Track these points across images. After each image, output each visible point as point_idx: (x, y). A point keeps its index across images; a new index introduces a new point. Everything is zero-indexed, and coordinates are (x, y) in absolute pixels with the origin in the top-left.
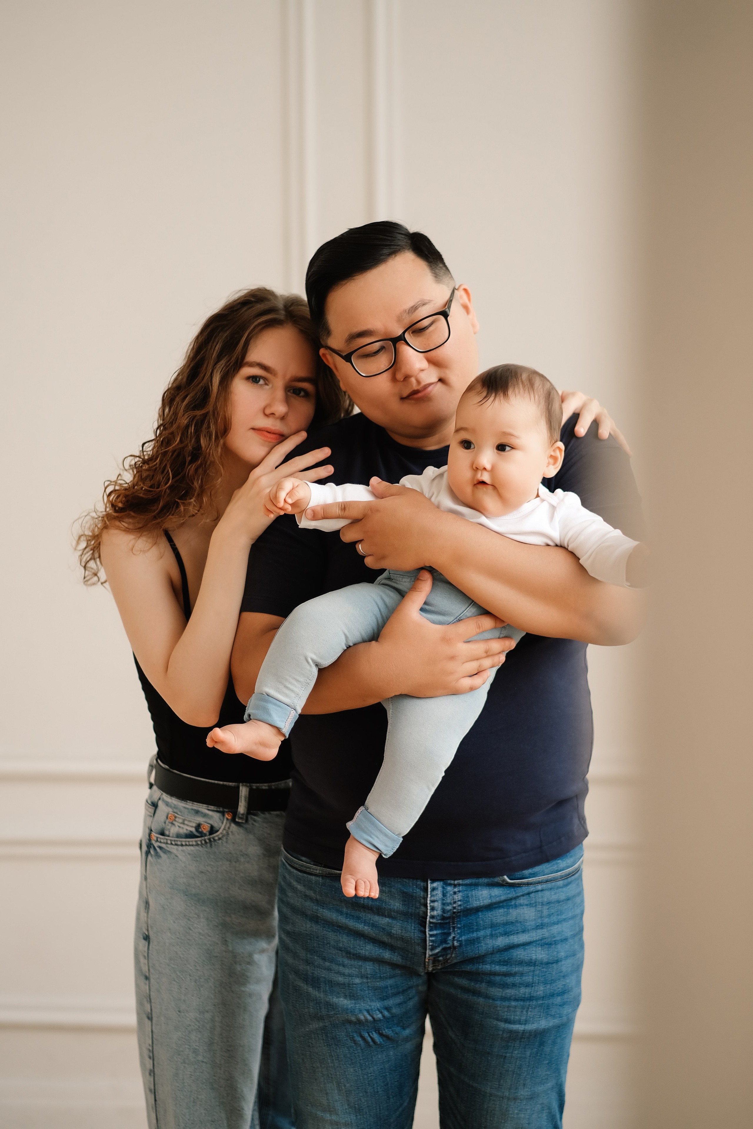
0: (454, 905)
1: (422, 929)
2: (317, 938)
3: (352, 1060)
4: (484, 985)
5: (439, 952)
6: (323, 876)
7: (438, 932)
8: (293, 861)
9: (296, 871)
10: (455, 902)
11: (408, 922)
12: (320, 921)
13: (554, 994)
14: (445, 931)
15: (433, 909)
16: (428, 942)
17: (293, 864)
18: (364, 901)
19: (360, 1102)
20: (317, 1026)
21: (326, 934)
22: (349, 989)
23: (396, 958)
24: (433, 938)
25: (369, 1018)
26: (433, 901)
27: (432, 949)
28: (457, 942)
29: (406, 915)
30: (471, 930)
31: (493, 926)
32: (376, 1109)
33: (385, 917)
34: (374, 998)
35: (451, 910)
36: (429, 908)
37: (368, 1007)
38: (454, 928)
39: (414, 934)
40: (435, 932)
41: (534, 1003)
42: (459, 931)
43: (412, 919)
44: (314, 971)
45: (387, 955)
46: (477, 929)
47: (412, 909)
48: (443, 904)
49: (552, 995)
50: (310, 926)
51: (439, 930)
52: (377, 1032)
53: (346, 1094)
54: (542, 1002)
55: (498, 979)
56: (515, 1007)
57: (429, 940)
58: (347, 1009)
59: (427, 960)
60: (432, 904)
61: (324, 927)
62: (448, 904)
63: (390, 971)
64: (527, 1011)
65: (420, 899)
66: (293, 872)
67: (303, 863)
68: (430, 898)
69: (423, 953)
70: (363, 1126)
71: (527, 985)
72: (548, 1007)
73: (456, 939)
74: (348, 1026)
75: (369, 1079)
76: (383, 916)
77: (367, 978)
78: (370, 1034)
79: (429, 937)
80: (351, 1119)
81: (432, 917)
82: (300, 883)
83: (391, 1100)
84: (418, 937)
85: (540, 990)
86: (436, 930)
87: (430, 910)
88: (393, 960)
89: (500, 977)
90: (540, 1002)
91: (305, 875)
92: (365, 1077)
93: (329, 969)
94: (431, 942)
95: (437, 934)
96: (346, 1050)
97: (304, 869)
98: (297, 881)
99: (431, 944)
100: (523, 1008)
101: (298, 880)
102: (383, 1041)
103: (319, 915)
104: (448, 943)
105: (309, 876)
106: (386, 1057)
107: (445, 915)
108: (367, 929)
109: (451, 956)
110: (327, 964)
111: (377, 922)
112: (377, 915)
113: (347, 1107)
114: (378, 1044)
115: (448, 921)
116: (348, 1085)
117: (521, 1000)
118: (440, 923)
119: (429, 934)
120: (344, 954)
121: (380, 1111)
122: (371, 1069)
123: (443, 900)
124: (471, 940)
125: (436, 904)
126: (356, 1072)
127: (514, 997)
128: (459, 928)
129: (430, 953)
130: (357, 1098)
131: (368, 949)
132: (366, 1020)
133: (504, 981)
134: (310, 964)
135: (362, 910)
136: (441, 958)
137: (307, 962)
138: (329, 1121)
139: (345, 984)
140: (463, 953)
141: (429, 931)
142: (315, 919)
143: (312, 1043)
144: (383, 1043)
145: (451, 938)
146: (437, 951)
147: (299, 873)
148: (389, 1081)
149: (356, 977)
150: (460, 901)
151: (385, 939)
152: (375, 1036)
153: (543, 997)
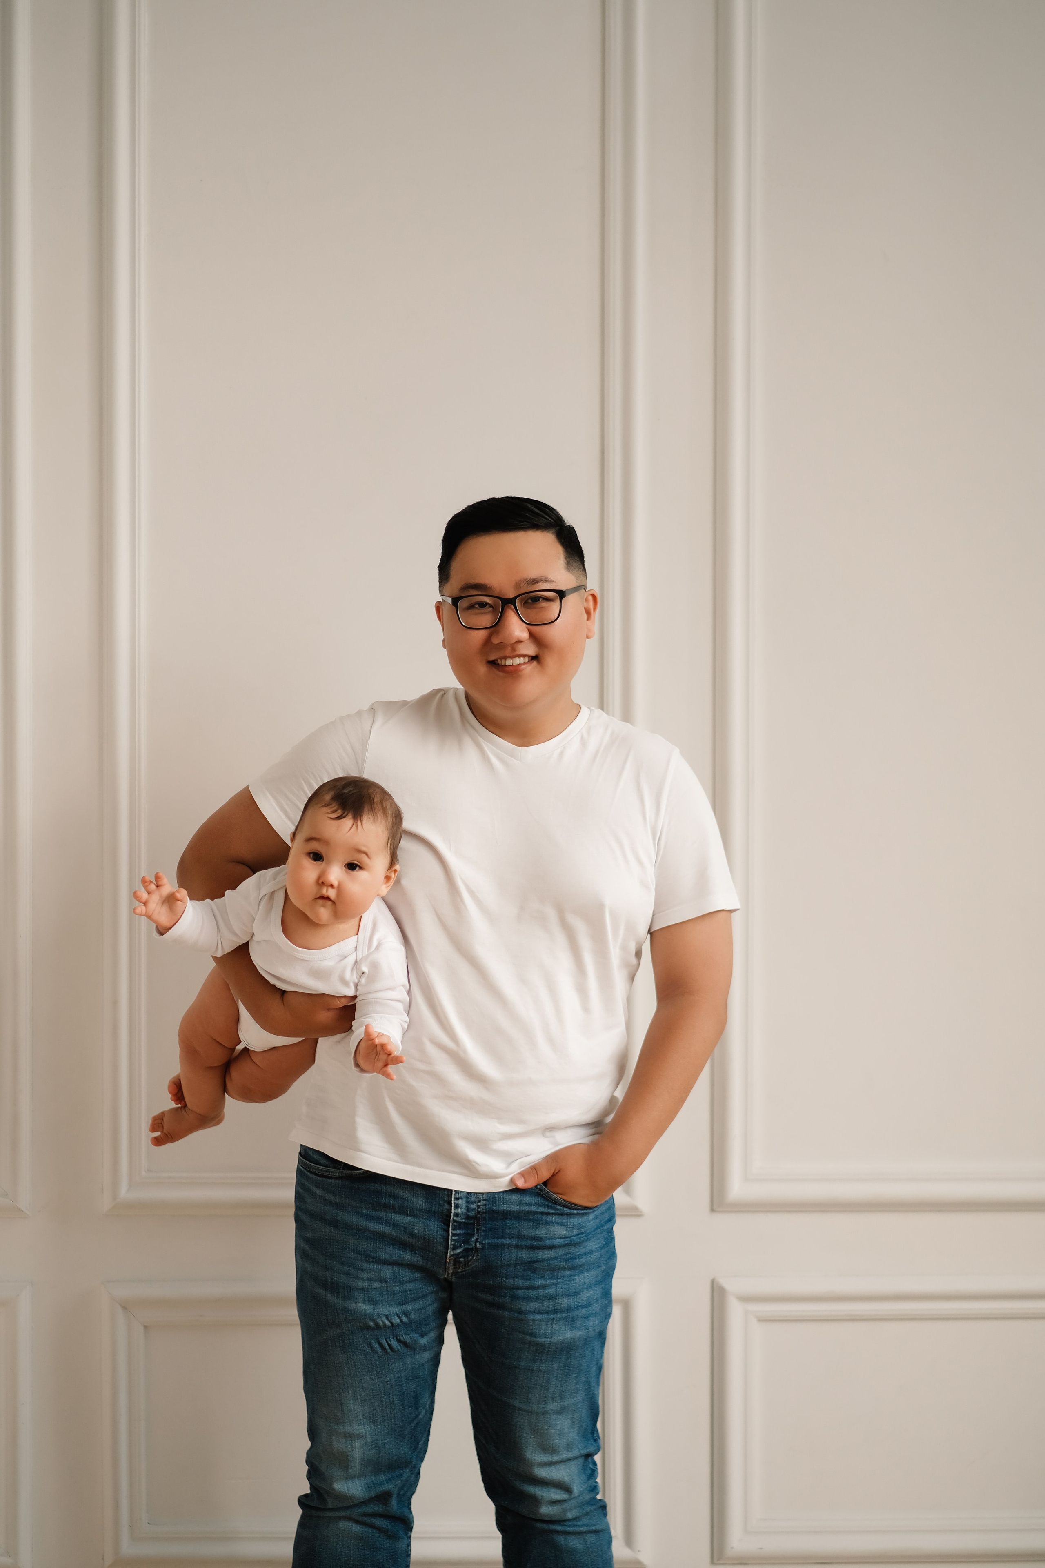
0: (479, 1204)
1: (446, 1227)
2: (337, 1242)
3: (369, 1367)
4: (508, 1300)
5: (460, 1253)
6: (342, 1179)
7: (462, 1232)
8: (311, 1167)
9: (315, 1177)
10: (479, 1201)
11: (431, 1220)
12: (339, 1225)
13: (578, 1306)
14: (469, 1232)
15: (457, 1206)
16: (450, 1241)
17: (311, 1170)
18: (385, 1200)
19: (375, 1411)
20: (335, 1333)
21: (346, 1238)
22: (367, 1293)
23: (417, 1259)
24: (456, 1238)
25: (387, 1323)
26: (457, 1199)
27: (454, 1249)
28: (480, 1244)
29: (429, 1213)
30: (496, 1236)
31: (519, 1237)
32: (391, 1420)
33: (407, 1216)
34: (393, 1303)
35: (475, 1208)
36: (453, 1205)
37: (387, 1313)
38: (478, 1229)
39: (437, 1233)
40: (458, 1232)
41: (559, 1315)
42: (483, 1234)
43: (435, 1217)
44: (333, 1277)
45: (407, 1256)
46: (502, 1236)
47: (435, 1207)
48: (468, 1202)
49: (577, 1307)
50: (329, 1231)
51: (463, 1230)
52: (395, 1338)
53: (361, 1403)
54: (566, 1315)
55: (521, 1293)
56: (540, 1320)
57: (452, 1239)
58: (366, 1315)
59: (448, 1260)
60: (456, 1202)
61: (344, 1231)
62: (472, 1203)
63: (409, 1275)
64: (552, 1324)
65: (444, 1197)
66: (312, 1177)
67: (321, 1167)
68: (455, 1195)
69: (445, 1252)
70: (377, 1437)
71: (551, 1298)
72: (573, 1319)
73: (479, 1240)
74: (365, 1332)
75: (386, 1388)
76: (404, 1215)
77: (386, 1282)
78: (388, 1340)
79: (452, 1236)
80: (365, 1431)
81: (456, 1215)
82: (319, 1188)
83: (407, 1410)
84: (441, 1235)
85: (565, 1302)
86: (459, 1229)
87: (454, 1207)
88: (414, 1261)
89: (523, 1291)
90: (565, 1315)
91: (324, 1179)
92: (382, 1385)
93: (347, 1274)
94: (454, 1242)
95: (460, 1234)
96: (363, 1357)
97: (323, 1173)
98: (315, 1186)
99: (453, 1243)
100: (547, 1321)
101: (318, 1186)
102: (401, 1348)
103: (338, 1218)
104: (470, 1245)
105: (328, 1180)
106: (402, 1365)
107: (469, 1214)
108: (388, 1230)
109: (472, 1258)
110: (346, 1269)
111: (398, 1221)
112: (399, 1214)
113: (361, 1418)
114: (395, 1351)
115: (472, 1221)
116: (363, 1394)
117: (545, 1313)
118: (465, 1223)
119: (452, 1233)
120: (363, 1258)
121: (395, 1421)
122: (388, 1378)
123: (468, 1198)
124: (495, 1246)
125: (460, 1202)
126: (373, 1380)
127: (538, 1310)
128: (484, 1231)
129: (452, 1253)
130: (373, 1407)
131: (389, 1252)
132: (385, 1325)
133: (527, 1295)
134: (329, 1269)
135: (382, 1210)
136: (462, 1259)
137: (326, 1268)
138: (342, 1434)
139: (364, 1289)
140: (485, 1256)
141: (452, 1230)
142: (334, 1223)
143: (329, 1352)
144: (401, 1350)
145: (474, 1239)
146: (459, 1251)
147: (319, 1178)
148: (405, 1390)
149: (375, 1281)
150: (486, 1200)
151: (406, 1238)
152: (394, 1343)
153: (568, 1309)
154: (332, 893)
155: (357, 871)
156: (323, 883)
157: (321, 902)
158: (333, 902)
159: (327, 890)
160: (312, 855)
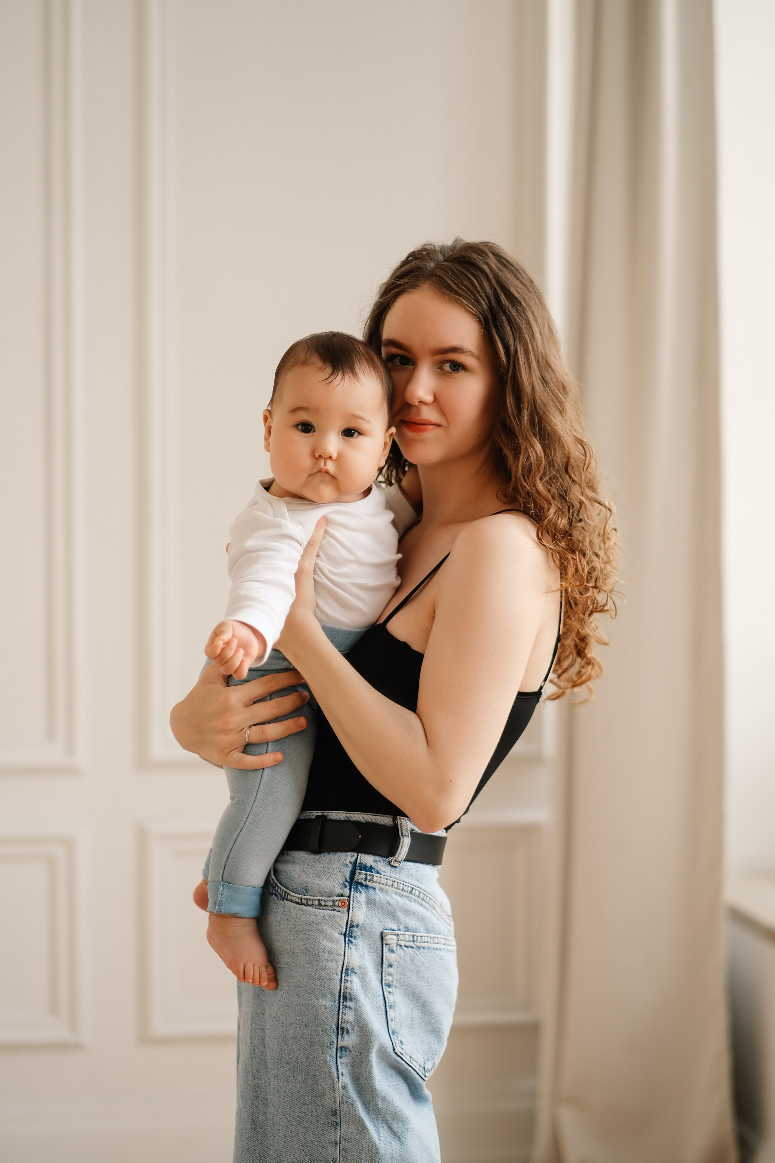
154: (330, 466)
155: (356, 437)
156: (320, 456)
157: (318, 477)
158: (333, 477)
159: (325, 464)
160: (300, 427)
